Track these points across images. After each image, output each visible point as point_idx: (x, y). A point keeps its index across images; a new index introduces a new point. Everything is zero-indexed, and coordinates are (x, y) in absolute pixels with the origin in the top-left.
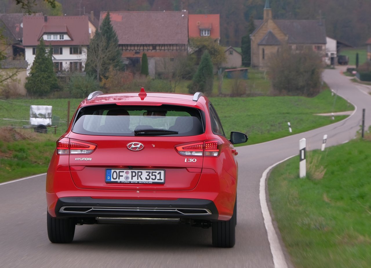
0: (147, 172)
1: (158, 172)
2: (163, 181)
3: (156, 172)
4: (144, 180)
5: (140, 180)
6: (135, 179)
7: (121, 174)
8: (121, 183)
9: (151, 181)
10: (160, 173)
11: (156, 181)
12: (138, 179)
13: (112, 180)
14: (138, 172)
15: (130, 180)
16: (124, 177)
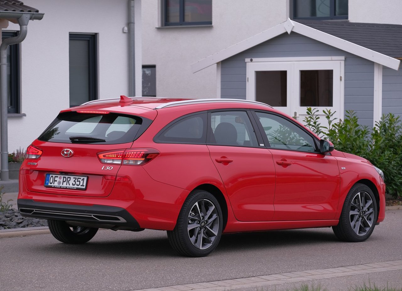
0: (74, 178)
1: (82, 178)
2: (84, 187)
3: (80, 179)
4: (71, 186)
5: (68, 185)
6: (65, 185)
7: (56, 179)
8: (54, 187)
9: (76, 186)
10: (83, 180)
11: (80, 187)
12: (67, 185)
13: (49, 184)
14: (68, 178)
15: (61, 185)
16: (57, 181)
